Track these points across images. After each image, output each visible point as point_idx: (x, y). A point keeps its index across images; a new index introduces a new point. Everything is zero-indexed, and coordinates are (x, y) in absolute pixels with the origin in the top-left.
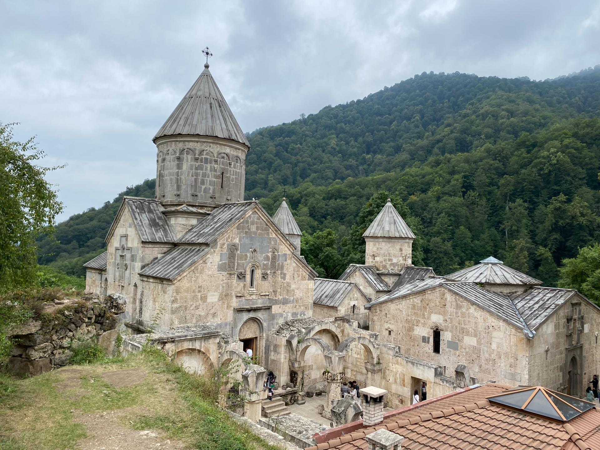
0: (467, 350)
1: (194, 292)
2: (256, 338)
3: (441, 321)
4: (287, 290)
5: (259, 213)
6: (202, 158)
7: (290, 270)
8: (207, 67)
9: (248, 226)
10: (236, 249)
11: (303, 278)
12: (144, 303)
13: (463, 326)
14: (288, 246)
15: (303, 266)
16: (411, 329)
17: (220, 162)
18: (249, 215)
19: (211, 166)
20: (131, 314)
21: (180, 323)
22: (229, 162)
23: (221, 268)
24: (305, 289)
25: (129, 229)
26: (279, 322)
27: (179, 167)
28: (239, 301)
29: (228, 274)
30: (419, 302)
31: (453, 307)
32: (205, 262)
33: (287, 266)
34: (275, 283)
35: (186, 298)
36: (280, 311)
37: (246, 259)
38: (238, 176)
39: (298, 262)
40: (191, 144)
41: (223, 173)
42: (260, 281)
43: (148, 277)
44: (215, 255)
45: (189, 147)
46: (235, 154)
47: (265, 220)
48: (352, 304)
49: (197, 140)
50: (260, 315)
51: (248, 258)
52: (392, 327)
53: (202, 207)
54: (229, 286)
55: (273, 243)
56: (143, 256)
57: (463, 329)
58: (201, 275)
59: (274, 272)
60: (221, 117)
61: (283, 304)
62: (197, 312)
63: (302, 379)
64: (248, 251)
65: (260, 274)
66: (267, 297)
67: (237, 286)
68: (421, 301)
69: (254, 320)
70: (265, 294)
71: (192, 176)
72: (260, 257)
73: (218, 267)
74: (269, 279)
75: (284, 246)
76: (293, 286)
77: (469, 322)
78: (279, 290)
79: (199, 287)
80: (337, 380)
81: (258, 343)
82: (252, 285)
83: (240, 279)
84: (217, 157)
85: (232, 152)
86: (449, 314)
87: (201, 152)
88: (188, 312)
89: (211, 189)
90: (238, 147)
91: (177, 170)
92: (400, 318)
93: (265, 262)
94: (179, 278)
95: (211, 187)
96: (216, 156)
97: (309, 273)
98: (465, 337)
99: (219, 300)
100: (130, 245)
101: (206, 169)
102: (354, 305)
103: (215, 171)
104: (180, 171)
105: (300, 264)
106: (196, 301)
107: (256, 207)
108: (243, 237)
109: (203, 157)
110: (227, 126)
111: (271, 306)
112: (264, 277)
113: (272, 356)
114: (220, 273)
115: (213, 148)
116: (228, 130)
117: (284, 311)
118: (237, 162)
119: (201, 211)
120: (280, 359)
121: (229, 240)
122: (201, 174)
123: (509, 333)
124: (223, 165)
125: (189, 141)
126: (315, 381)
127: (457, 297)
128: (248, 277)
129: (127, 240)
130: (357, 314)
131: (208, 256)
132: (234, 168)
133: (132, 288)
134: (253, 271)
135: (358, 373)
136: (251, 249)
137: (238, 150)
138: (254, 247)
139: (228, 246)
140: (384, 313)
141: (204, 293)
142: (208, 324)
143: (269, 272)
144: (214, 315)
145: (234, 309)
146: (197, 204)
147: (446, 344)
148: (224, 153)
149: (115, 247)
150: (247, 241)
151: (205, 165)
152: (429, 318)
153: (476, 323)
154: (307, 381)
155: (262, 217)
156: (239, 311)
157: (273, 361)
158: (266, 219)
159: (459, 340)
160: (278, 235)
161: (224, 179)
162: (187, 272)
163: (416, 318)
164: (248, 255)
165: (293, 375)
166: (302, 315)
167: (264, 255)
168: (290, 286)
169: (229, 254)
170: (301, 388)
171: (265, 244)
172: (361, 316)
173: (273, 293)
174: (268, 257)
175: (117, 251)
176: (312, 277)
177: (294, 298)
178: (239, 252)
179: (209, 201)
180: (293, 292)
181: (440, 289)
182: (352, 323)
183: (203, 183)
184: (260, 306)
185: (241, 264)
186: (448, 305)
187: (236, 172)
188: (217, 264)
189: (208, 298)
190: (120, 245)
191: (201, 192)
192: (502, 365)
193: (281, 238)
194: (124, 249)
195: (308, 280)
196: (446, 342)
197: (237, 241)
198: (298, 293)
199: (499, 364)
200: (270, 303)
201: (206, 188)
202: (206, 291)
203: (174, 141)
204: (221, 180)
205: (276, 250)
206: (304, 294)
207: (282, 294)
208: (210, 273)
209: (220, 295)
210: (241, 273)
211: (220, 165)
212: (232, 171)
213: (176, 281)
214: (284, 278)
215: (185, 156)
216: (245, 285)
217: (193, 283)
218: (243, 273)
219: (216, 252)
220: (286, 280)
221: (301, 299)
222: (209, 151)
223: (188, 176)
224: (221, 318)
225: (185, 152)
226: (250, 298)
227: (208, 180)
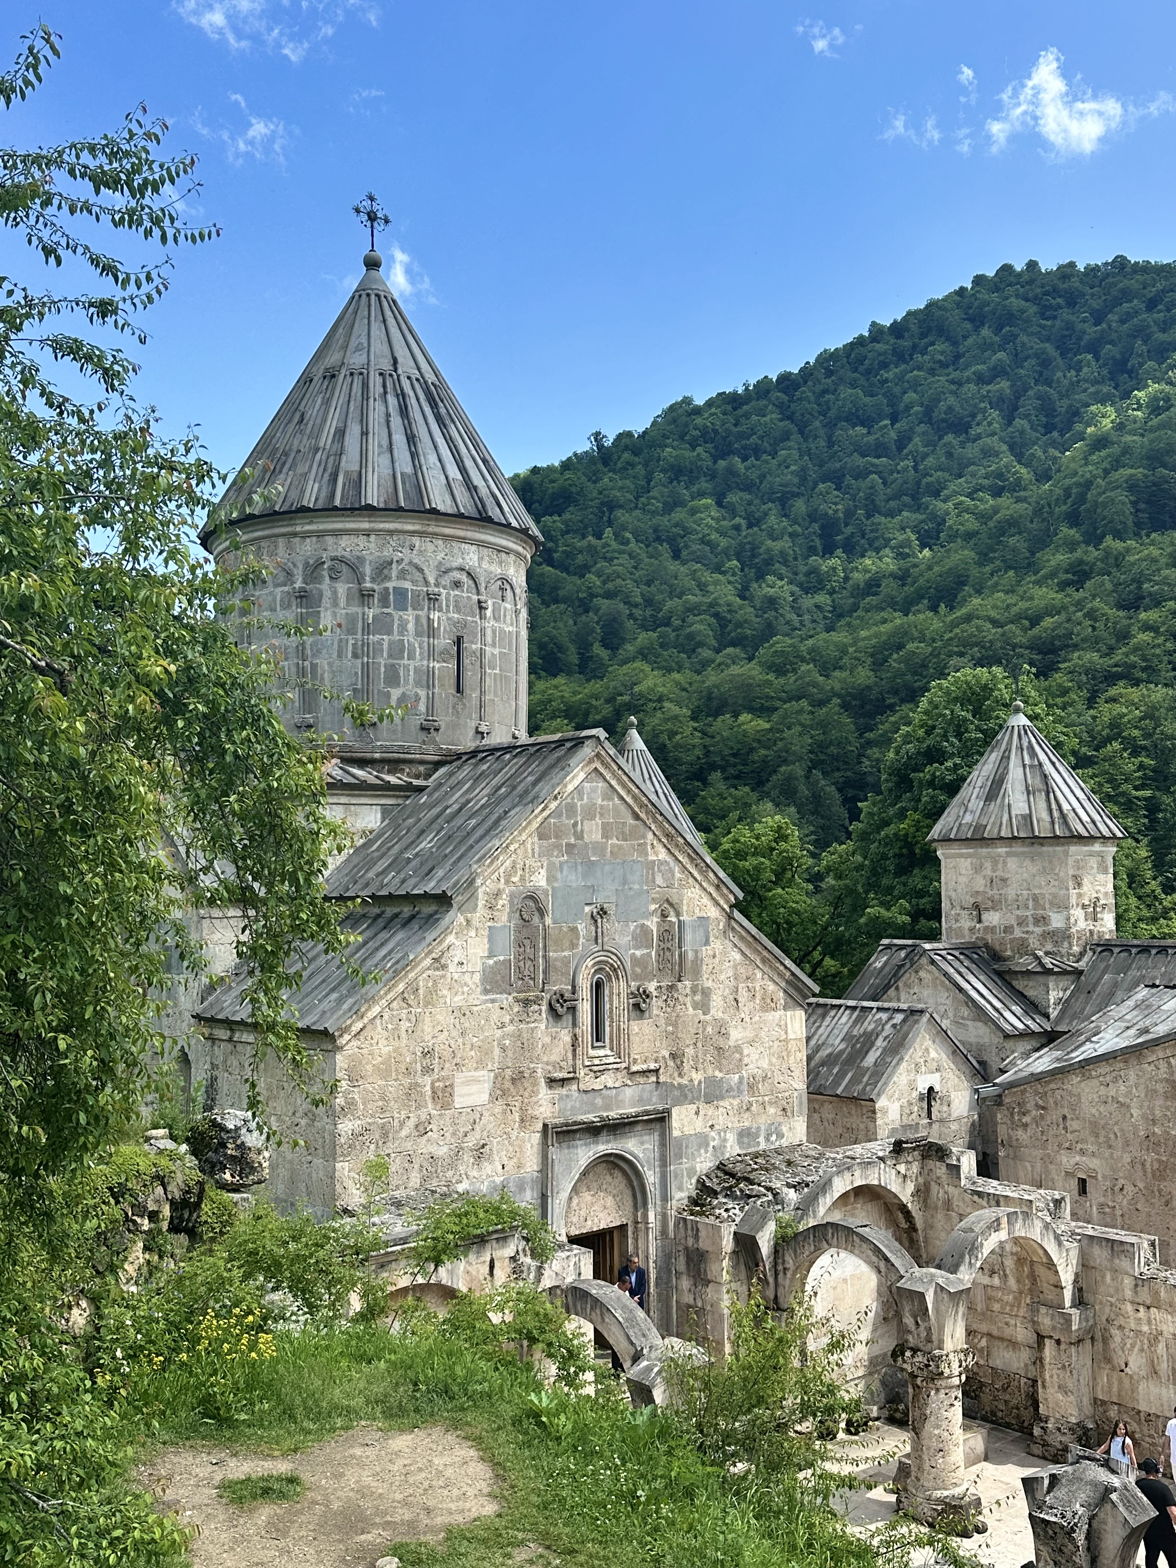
1: (408, 1071)
2: (622, 1228)
4: (718, 1049)
5: (608, 775)
6: (386, 589)
7: (722, 977)
9: (575, 825)
10: (539, 909)
11: (768, 1005)
14: (711, 890)
15: (764, 960)
17: (447, 600)
18: (576, 782)
19: (417, 618)
22: (476, 598)
23: (494, 981)
24: (777, 1044)
26: (698, 1167)
28: (561, 1098)
29: (517, 1000)
32: (439, 964)
33: (711, 961)
34: (675, 1025)
35: (383, 1097)
36: (699, 1126)
37: (573, 946)
38: (508, 649)
39: (749, 944)
40: (345, 541)
41: (459, 641)
42: (624, 1024)
43: (232, 1024)
44: (473, 934)
45: (339, 553)
46: (495, 568)
47: (629, 799)
48: (923, 1088)
49: (366, 525)
50: (632, 1145)
51: (581, 940)
52: (1087, 1164)
53: (394, 765)
54: (523, 1045)
55: (659, 880)
58: (430, 1009)
59: (671, 988)
61: (708, 1101)
62: (425, 1147)
64: (579, 914)
65: (624, 995)
66: (653, 1078)
67: (548, 1042)
69: (614, 1162)
70: (645, 1067)
71: (355, 656)
72: (621, 936)
73: (485, 980)
74: (655, 1012)
75: (697, 890)
76: (736, 1034)
78: (690, 1051)
79: (425, 1055)
80: (949, 1377)
82: (598, 1035)
83: (558, 1016)
84: (437, 585)
85: (484, 565)
87: (382, 569)
88: (390, 1148)
89: (423, 700)
90: (505, 542)
91: (300, 638)
92: (1122, 1130)
93: (638, 953)
94: (359, 1025)
95: (422, 693)
96: (432, 581)
97: (787, 982)
99: (494, 1098)
101: (403, 628)
102: (931, 1089)
103: (434, 633)
104: (310, 640)
105: (756, 951)
106: (418, 1108)
107: (598, 755)
108: (561, 863)
109: (390, 585)
110: (462, 469)
111: (668, 1112)
112: (639, 1004)
113: (685, 1292)
114: (493, 1001)
115: (421, 552)
116: (471, 488)
117: (712, 1127)
118: (503, 599)
119: (392, 779)
120: (715, 1305)
121: (515, 879)
122: (385, 647)
124: (459, 612)
125: (337, 533)
128: (585, 1009)
130: (941, 1121)
131: (450, 940)
132: (496, 618)
134: (598, 987)
135: (997, 1343)
136: (587, 909)
137: (504, 555)
138: (599, 899)
139: (511, 902)
140: (1054, 1116)
141: (444, 1073)
142: (462, 1188)
143: (652, 987)
144: (480, 1153)
145: (545, 1126)
146: (377, 756)
148: (461, 569)
150: (573, 879)
151: (396, 615)
156: (561, 1133)
158: (635, 798)
161: (466, 661)
162: (384, 1002)
164: (581, 927)
166: (774, 1138)
167: (633, 925)
168: (726, 1035)
169: (519, 930)
171: (636, 887)
172: (954, 1126)
173: (671, 1063)
174: (645, 931)
176: (799, 998)
177: (741, 1078)
178: (548, 921)
179: (416, 744)
180: (737, 1056)
182: (958, 1160)
183: (393, 678)
184: (632, 1111)
185: (558, 964)
187: (502, 631)
188: (479, 967)
189: (457, 1090)
195: (785, 1008)
197: (540, 880)
198: (754, 1056)
200: (663, 1098)
201: (403, 694)
202: (447, 1065)
203: (283, 535)
204: (452, 665)
205: (671, 905)
206: (774, 1060)
207: (700, 1066)
208: (458, 1000)
209: (496, 1077)
210: (562, 996)
211: (448, 611)
212: (489, 632)
213: (347, 1037)
214: (704, 1006)
215: (326, 585)
216: (575, 1037)
217: (404, 1041)
218: (567, 995)
219: (475, 922)
220: (713, 1011)
221: (765, 1078)
222: (410, 563)
223: (340, 656)
224: (505, 1161)
225: (325, 573)
226: (598, 1084)
227: (411, 666)
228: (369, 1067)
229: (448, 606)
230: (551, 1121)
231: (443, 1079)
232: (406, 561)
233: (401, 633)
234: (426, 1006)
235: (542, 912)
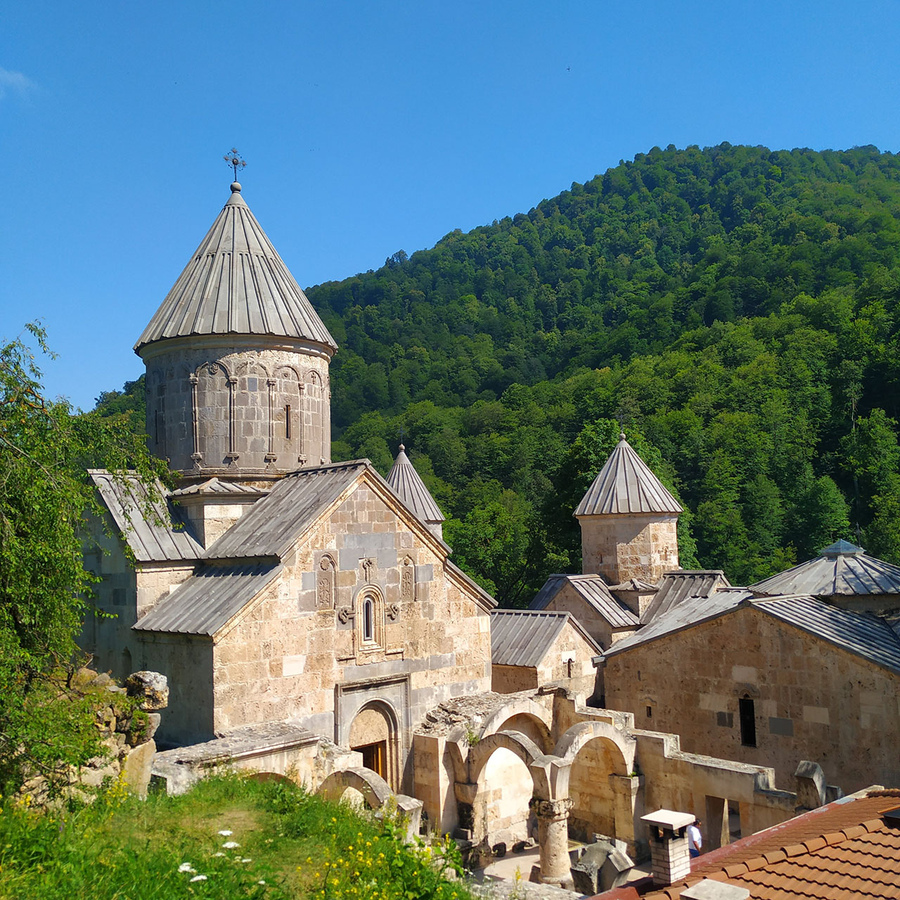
0: (812, 734)
1: (256, 656)
2: (383, 742)
3: (753, 680)
4: (439, 639)
5: (372, 485)
6: (244, 379)
7: (441, 598)
9: (353, 513)
10: (332, 562)
11: (469, 613)
13: (799, 686)
14: (434, 548)
15: (465, 588)
16: (693, 700)
17: (280, 384)
18: (353, 490)
19: (263, 396)
21: (233, 723)
22: (298, 382)
23: (306, 604)
24: (473, 635)
26: (427, 707)
28: (345, 670)
29: (319, 614)
30: (706, 642)
31: (775, 648)
32: (273, 594)
33: (434, 588)
34: (413, 627)
35: (241, 671)
36: (427, 683)
37: (352, 583)
38: (318, 411)
39: (456, 579)
40: (219, 352)
41: (288, 407)
42: (383, 626)
44: (293, 577)
45: (215, 359)
46: (309, 365)
47: (384, 499)
49: (231, 343)
51: (357, 579)
52: (651, 698)
54: (323, 640)
55: (403, 544)
56: (140, 590)
57: (799, 692)
58: (268, 621)
59: (410, 605)
60: (276, 293)
62: (266, 699)
63: (484, 819)
64: (355, 565)
65: (382, 611)
66: (400, 656)
67: (340, 638)
68: (710, 642)
69: (377, 706)
70: (395, 651)
71: (226, 418)
72: (380, 577)
73: (300, 603)
74: (401, 619)
76: (449, 631)
77: (811, 676)
78: (422, 641)
79: (266, 646)
81: (388, 754)
82: (367, 633)
83: (344, 623)
84: (274, 376)
85: (302, 363)
86: (769, 663)
87: (241, 368)
88: (246, 698)
89: (266, 442)
90: (314, 350)
93: (391, 586)
94: (226, 631)
95: (266, 438)
96: (271, 374)
97: (479, 600)
98: (805, 708)
99: (306, 670)
101: (254, 401)
102: (570, 660)
103: (271, 403)
104: (200, 409)
105: (461, 583)
106: (262, 676)
107: (365, 474)
108: (345, 536)
109: (246, 377)
111: (409, 676)
112: (391, 615)
113: (419, 777)
114: (305, 615)
116: (293, 319)
117: (435, 684)
118: (314, 383)
121: (318, 546)
122: (244, 411)
124: (287, 391)
125: (215, 348)
126: (508, 822)
128: (360, 618)
129: (99, 559)
130: (576, 678)
131: (280, 581)
132: (310, 394)
133: (119, 660)
134: (368, 605)
135: (595, 799)
136: (360, 561)
137: (313, 358)
138: (367, 555)
139: (315, 559)
140: (633, 672)
141: (276, 657)
142: (287, 721)
143: (399, 605)
144: (299, 701)
145: (337, 685)
147: (768, 725)
148: (288, 366)
150: (353, 545)
151: (250, 394)
152: (728, 674)
154: (492, 822)
156: (347, 689)
157: (421, 786)
158: (388, 497)
159: (792, 715)
160: (413, 528)
161: (292, 420)
163: (702, 677)
164: (357, 572)
165: (465, 811)
166: (472, 689)
167: (387, 570)
168: (443, 632)
169: (320, 574)
171: (389, 548)
172: (584, 681)
173: (410, 648)
174: (395, 574)
177: (452, 655)
178: (337, 569)
179: (262, 468)
180: (450, 643)
181: (746, 614)
183: (249, 430)
184: (388, 675)
185: (344, 593)
186: (765, 644)
187: (313, 401)
188: (297, 597)
189: (285, 666)
191: (246, 449)
192: (884, 758)
193: (418, 532)
195: (478, 615)
196: (767, 721)
197: (332, 546)
198: (460, 643)
199: (878, 759)
200: (405, 668)
201: (255, 440)
202: (279, 653)
203: (183, 349)
204: (284, 422)
205: (410, 557)
206: (471, 645)
207: (428, 649)
208: (284, 615)
209: (307, 658)
210: (346, 611)
211: (281, 391)
212: (305, 402)
213: (219, 638)
214: (430, 615)
215: (208, 378)
216: (353, 635)
217: (253, 639)
218: (349, 611)
219: (294, 571)
220: (435, 618)
221: (466, 655)
222: (258, 364)
223: (217, 418)
224: (313, 706)
225: (208, 371)
226: (367, 661)
227: (258, 424)
228: (233, 655)
229: (280, 388)
230: (338, 683)
231: (276, 660)
232: (256, 363)
233: (253, 404)
234: (266, 619)
235: (333, 564)
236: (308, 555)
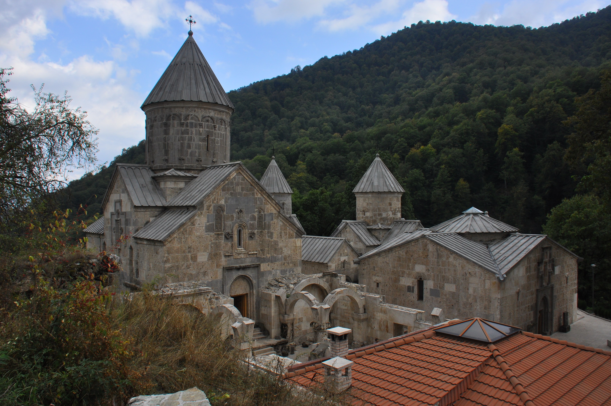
0: (448, 296)
1: (184, 252)
2: (247, 294)
3: (424, 271)
4: (275, 248)
5: (243, 174)
6: (187, 122)
7: (277, 229)
8: (190, 33)
9: (233, 187)
11: (291, 237)
12: (139, 264)
13: (443, 274)
14: (274, 205)
15: (290, 225)
16: (396, 280)
17: (205, 125)
18: (234, 176)
19: (196, 130)
20: (128, 275)
21: (173, 282)
22: (213, 124)
23: (209, 229)
24: (293, 247)
25: (122, 195)
26: (269, 279)
27: (166, 132)
28: (228, 260)
29: (215, 234)
30: (404, 254)
31: (434, 256)
32: (193, 224)
33: (273, 225)
34: (262, 242)
35: (177, 258)
36: (269, 268)
37: (232, 220)
38: (223, 138)
39: (285, 221)
40: (176, 110)
41: (208, 136)
42: (247, 241)
43: (142, 239)
44: (203, 216)
45: (175, 113)
46: (219, 116)
47: (249, 180)
48: (342, 260)
49: (182, 105)
50: (249, 273)
51: (235, 219)
52: (379, 279)
53: (188, 170)
54: (217, 246)
55: (258, 203)
56: (136, 219)
57: (443, 277)
58: (190, 236)
59: (261, 232)
60: (205, 82)
61: (272, 262)
62: (189, 271)
63: (292, 330)
64: (234, 212)
65: (247, 234)
66: (255, 256)
67: (224, 245)
68: (406, 253)
69: (244, 277)
70: (253, 253)
71: (179, 140)
72: (246, 218)
73: (206, 228)
74: (256, 238)
75: (270, 206)
76: (281, 245)
77: (449, 270)
78: (267, 249)
79: (189, 248)
81: (249, 299)
82: (240, 244)
83: (227, 239)
84: (202, 121)
85: (216, 116)
86: (431, 264)
87: (186, 118)
88: (180, 271)
89: (197, 153)
90: (222, 109)
91: (164, 136)
92: (388, 270)
93: (252, 222)
95: (197, 151)
96: (200, 120)
97: (296, 232)
98: (445, 284)
99: (208, 260)
100: (124, 210)
101: (192, 133)
102: (345, 261)
103: (200, 134)
104: (167, 136)
105: (287, 222)
106: (187, 261)
107: (240, 169)
108: (229, 198)
109: (189, 121)
110: (210, 89)
111: (260, 265)
112: (252, 236)
113: (263, 311)
114: (208, 234)
115: (197, 112)
116: (212, 94)
117: (273, 269)
118: (221, 125)
119: (188, 175)
120: (270, 313)
121: (215, 202)
122: (187, 138)
123: (484, 278)
124: (208, 128)
125: (175, 107)
126: (306, 332)
127: (438, 247)
128: (236, 237)
129: (121, 205)
130: (347, 269)
131: (196, 218)
132: (219, 130)
133: (128, 251)
134: (240, 232)
136: (236, 210)
137: (222, 113)
138: (240, 207)
139: (214, 208)
140: (372, 266)
142: (199, 282)
143: (256, 231)
144: (205, 274)
145: (224, 267)
146: (184, 168)
147: (429, 292)
148: (209, 117)
149: (111, 213)
150: (233, 202)
151: (190, 129)
152: (413, 269)
153: (455, 271)
154: (297, 332)
155: (246, 178)
156: (228, 269)
157: (263, 315)
158: (251, 180)
159: (440, 287)
160: (264, 195)
161: (210, 142)
162: (176, 234)
163: (402, 270)
164: (235, 215)
165: (283, 327)
166: (291, 272)
167: (250, 215)
168: (278, 245)
169: (216, 216)
170: (291, 339)
171: (251, 204)
172: (351, 270)
173: (261, 252)
174: (254, 216)
175: (113, 216)
176: (300, 235)
177: (282, 256)
178: (225, 213)
179: (195, 165)
180: (281, 250)
181: (423, 241)
182: (340, 278)
183: (189, 147)
184: (249, 264)
185: (228, 225)
186: (430, 255)
187: (221, 134)
188: (204, 225)
189: (198, 257)
190: (115, 210)
191: (187, 156)
192: (478, 307)
193: (266, 197)
194: (119, 214)
195: (296, 237)
196: (429, 290)
197: (222, 202)
198: (286, 251)
199: (475, 307)
200: (258, 261)
201: (192, 151)
202: (195, 251)
203: (161, 108)
204: (206, 143)
205: (262, 209)
206: (292, 252)
207: (270, 253)
208: (198, 234)
209: (209, 254)
210: (229, 233)
211: (205, 128)
212: (217, 134)
213: (167, 243)
214: (271, 236)
215: (171, 121)
216: (232, 245)
217: (183, 244)
218: (230, 233)
219: (203, 213)
220: (274, 238)
221: (289, 256)
222: (194, 115)
223: (175, 140)
224: (212, 276)
225: (171, 118)
226: (239, 257)
227: (193, 144)
228: (173, 250)
229: (205, 127)
230: (224, 266)
231: (194, 254)
232: (193, 115)
233: (191, 134)
235: (223, 211)
236: (210, 206)
